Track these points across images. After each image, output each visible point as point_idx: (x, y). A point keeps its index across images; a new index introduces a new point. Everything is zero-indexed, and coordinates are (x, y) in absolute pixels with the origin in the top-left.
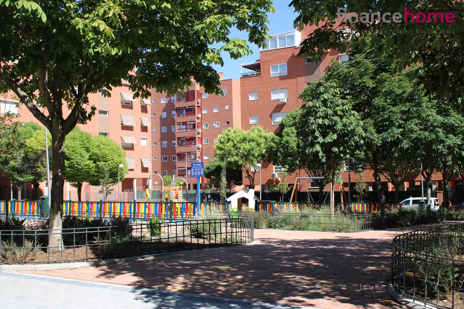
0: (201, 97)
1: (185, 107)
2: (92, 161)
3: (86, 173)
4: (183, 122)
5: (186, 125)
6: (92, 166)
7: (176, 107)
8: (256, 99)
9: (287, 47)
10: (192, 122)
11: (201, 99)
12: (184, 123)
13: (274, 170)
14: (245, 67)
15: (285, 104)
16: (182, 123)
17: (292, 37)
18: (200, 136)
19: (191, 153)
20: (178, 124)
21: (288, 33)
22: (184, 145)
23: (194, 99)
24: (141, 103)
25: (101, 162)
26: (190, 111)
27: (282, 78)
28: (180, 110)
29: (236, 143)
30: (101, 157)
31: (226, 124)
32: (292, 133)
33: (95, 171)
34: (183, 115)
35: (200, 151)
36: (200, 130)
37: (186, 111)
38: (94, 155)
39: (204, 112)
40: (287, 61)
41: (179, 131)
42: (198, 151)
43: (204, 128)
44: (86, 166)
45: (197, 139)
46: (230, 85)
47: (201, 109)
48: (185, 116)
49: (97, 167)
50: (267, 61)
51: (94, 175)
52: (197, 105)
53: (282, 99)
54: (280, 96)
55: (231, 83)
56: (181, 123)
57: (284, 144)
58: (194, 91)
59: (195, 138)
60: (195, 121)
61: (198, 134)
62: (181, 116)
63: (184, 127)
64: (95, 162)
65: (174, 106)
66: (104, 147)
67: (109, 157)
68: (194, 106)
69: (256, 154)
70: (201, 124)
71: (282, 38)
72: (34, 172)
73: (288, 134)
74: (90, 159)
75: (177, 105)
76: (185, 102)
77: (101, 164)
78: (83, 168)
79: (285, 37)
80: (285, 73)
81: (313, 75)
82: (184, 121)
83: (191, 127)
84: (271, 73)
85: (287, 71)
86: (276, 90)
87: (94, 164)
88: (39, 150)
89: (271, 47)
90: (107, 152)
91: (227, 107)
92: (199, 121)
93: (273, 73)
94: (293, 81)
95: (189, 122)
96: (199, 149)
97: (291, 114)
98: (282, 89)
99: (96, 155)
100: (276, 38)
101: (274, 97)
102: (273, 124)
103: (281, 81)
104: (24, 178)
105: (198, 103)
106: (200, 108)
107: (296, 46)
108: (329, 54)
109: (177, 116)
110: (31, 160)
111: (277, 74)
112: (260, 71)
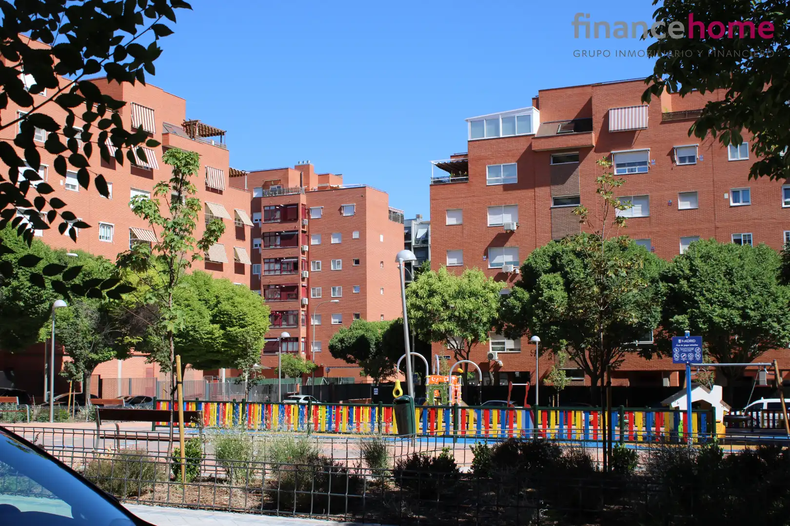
0: (309, 215)
1: (280, 233)
2: (217, 326)
3: (206, 346)
4: (276, 259)
5: (282, 264)
6: (217, 335)
7: (263, 231)
8: (459, 223)
9: (517, 135)
10: (293, 258)
11: (309, 219)
12: (277, 261)
13: (491, 346)
14: (440, 166)
15: (512, 232)
16: (273, 260)
17: (528, 119)
18: (305, 284)
19: (289, 312)
20: (266, 261)
21: (518, 112)
22: (275, 299)
23: (296, 219)
24: (235, 223)
25: (236, 327)
26: (290, 239)
27: (507, 187)
28: (270, 236)
29: (447, 298)
30: (235, 319)
31: (354, 265)
32: (558, 283)
33: (223, 345)
34: (276, 245)
35: (305, 309)
36: (306, 274)
37: (281, 239)
38: (223, 315)
39: (314, 242)
40: (517, 158)
41: (267, 273)
42: (301, 309)
43: (312, 270)
44: (207, 333)
45: (301, 288)
46: (363, 197)
47: (308, 236)
48: (279, 247)
49: (227, 336)
50: (479, 159)
51: (219, 351)
52: (301, 229)
53: (509, 225)
54: (505, 219)
55: (365, 193)
56: (271, 260)
57: (545, 303)
58: (297, 205)
59: (297, 287)
60: (297, 258)
61: (303, 279)
62: (271, 247)
63: (278, 266)
64: (223, 327)
65: (260, 229)
66: (240, 300)
67: (249, 319)
68: (297, 231)
69: (485, 320)
70: (308, 262)
71: (509, 120)
72: (118, 344)
73: (549, 284)
74: (213, 322)
75: (265, 228)
76: (280, 223)
77: (234, 330)
78: (202, 338)
79: (514, 117)
80: (514, 179)
81: (565, 185)
82: (278, 256)
83: (291, 267)
84: (487, 178)
85: (516, 177)
86: (497, 208)
87: (222, 332)
88: (133, 303)
89: (489, 133)
90: (245, 309)
91: (356, 235)
92: (305, 257)
93: (491, 179)
94: (529, 193)
95: (286, 258)
96: (303, 306)
97: (544, 251)
98: (506, 207)
99: (227, 314)
100: (498, 120)
101: (492, 220)
102: (489, 267)
103: (505, 192)
104: (100, 355)
105: (303, 227)
106: (307, 234)
107: (534, 135)
108: (593, 149)
109: (265, 246)
110: (117, 320)
111: (497, 181)
112: (467, 175)
